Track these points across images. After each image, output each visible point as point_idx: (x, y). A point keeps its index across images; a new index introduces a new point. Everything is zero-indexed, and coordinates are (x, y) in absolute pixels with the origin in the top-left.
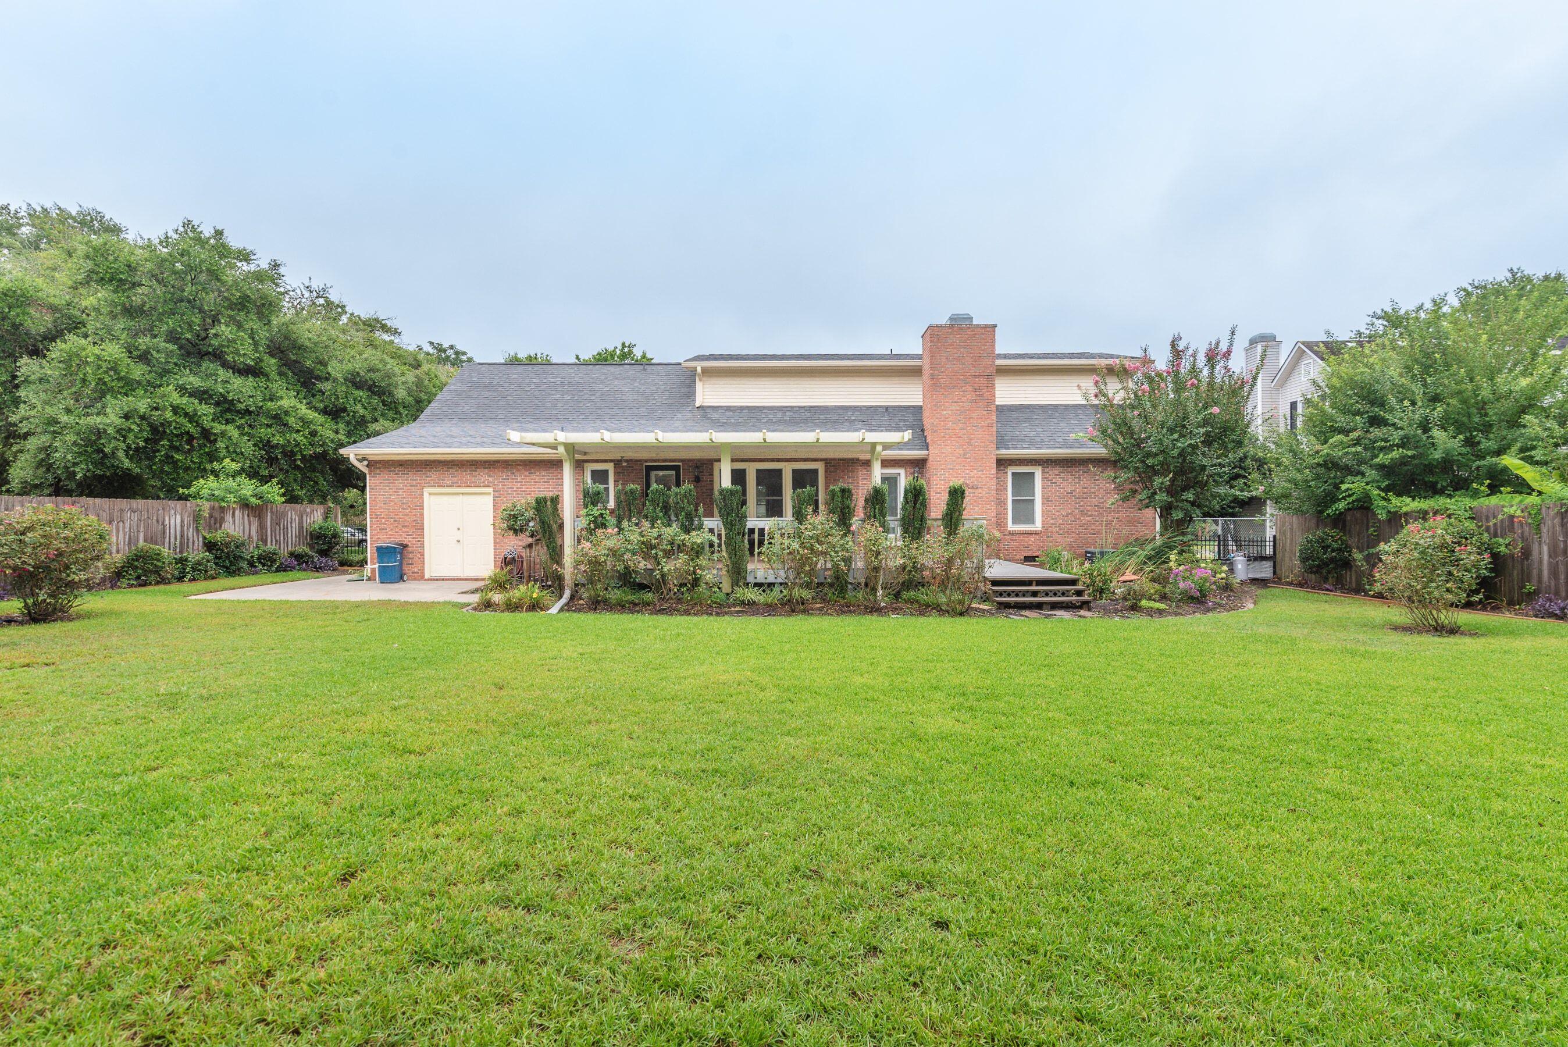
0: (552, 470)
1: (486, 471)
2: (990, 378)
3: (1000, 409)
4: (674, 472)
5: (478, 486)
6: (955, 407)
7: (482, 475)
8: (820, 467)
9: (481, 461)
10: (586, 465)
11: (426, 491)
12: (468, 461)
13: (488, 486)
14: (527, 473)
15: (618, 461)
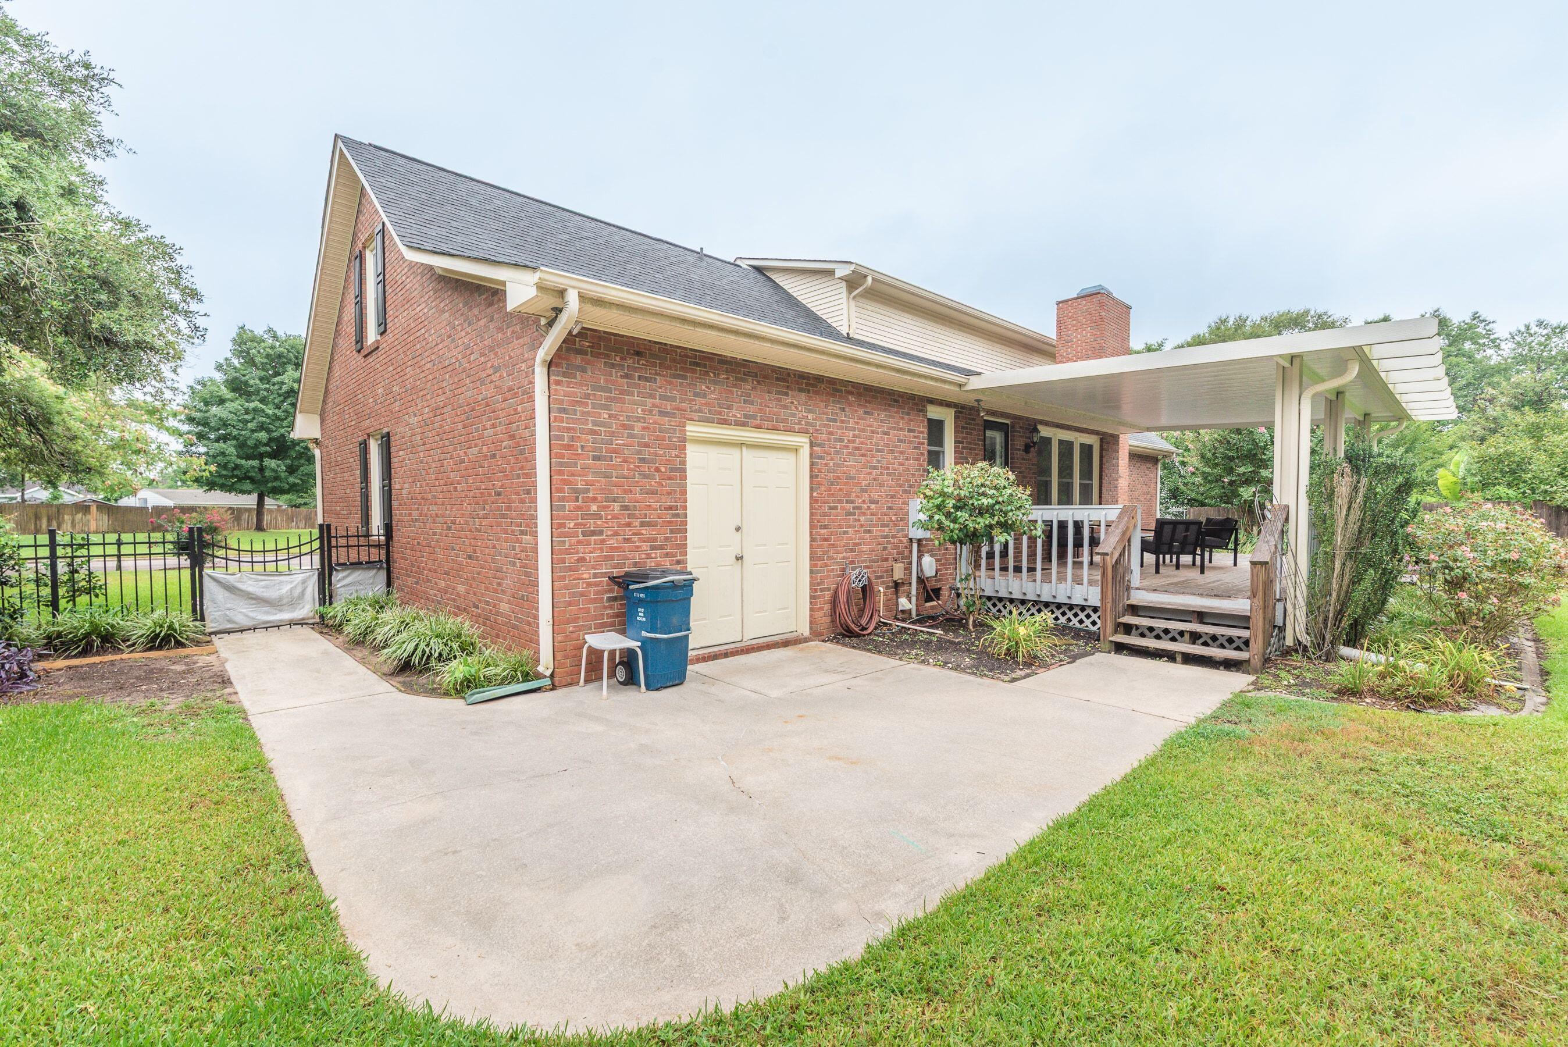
0: (893, 411)
5: (789, 430)
7: (797, 406)
8: (1095, 442)
10: (928, 407)
11: (689, 431)
13: (805, 432)
14: (861, 412)
15: (963, 407)
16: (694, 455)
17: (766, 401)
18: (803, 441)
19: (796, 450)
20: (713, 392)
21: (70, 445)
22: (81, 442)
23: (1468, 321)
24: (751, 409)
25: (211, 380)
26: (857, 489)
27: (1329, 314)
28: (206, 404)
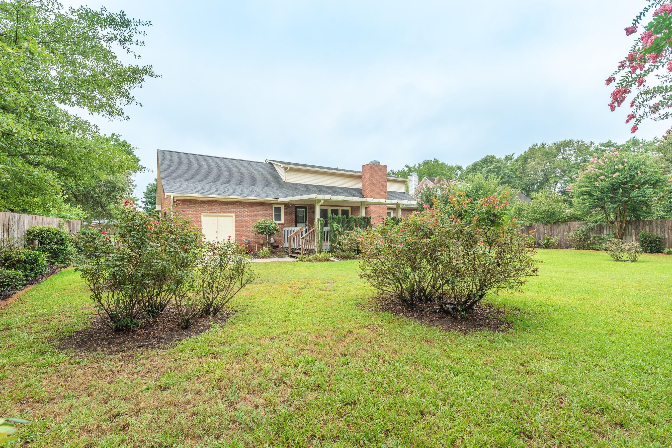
0: (260, 207)
1: (232, 206)
2: (385, 182)
3: (389, 192)
4: (304, 210)
5: (229, 213)
6: (377, 191)
7: (230, 208)
8: (349, 209)
9: (230, 202)
10: (273, 205)
11: (203, 214)
12: (224, 201)
13: (233, 213)
14: (250, 208)
15: (286, 204)
16: (203, 218)
17: (223, 208)
18: (233, 215)
19: (232, 216)
20: (208, 207)
21: (110, 212)
22: (112, 211)
23: (652, 141)
24: (218, 210)
25: (153, 184)
26: (249, 224)
27: (583, 141)
28: (152, 192)
